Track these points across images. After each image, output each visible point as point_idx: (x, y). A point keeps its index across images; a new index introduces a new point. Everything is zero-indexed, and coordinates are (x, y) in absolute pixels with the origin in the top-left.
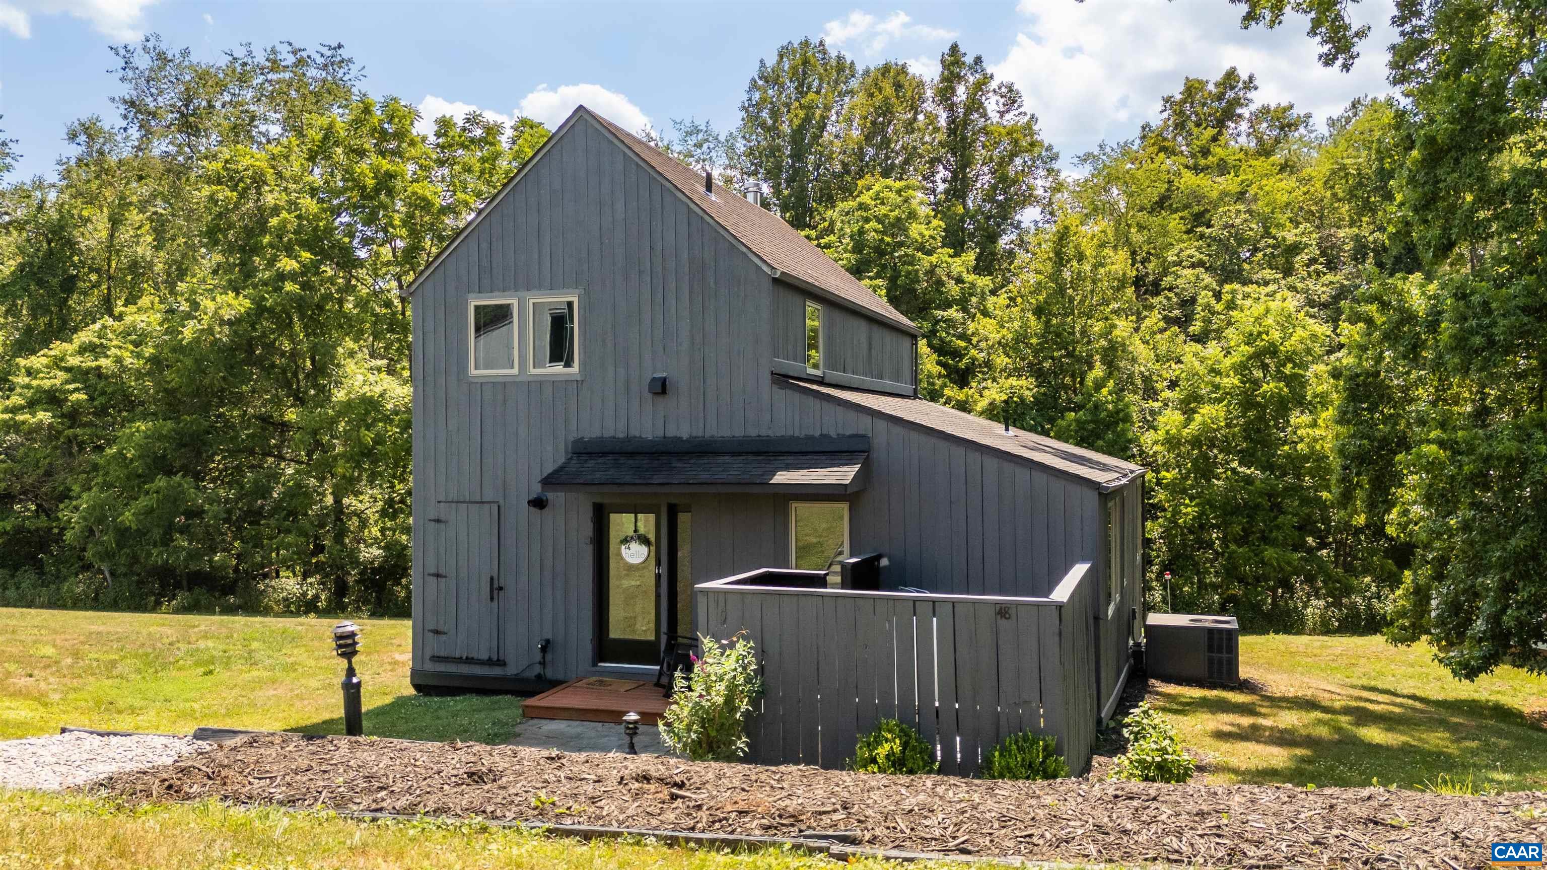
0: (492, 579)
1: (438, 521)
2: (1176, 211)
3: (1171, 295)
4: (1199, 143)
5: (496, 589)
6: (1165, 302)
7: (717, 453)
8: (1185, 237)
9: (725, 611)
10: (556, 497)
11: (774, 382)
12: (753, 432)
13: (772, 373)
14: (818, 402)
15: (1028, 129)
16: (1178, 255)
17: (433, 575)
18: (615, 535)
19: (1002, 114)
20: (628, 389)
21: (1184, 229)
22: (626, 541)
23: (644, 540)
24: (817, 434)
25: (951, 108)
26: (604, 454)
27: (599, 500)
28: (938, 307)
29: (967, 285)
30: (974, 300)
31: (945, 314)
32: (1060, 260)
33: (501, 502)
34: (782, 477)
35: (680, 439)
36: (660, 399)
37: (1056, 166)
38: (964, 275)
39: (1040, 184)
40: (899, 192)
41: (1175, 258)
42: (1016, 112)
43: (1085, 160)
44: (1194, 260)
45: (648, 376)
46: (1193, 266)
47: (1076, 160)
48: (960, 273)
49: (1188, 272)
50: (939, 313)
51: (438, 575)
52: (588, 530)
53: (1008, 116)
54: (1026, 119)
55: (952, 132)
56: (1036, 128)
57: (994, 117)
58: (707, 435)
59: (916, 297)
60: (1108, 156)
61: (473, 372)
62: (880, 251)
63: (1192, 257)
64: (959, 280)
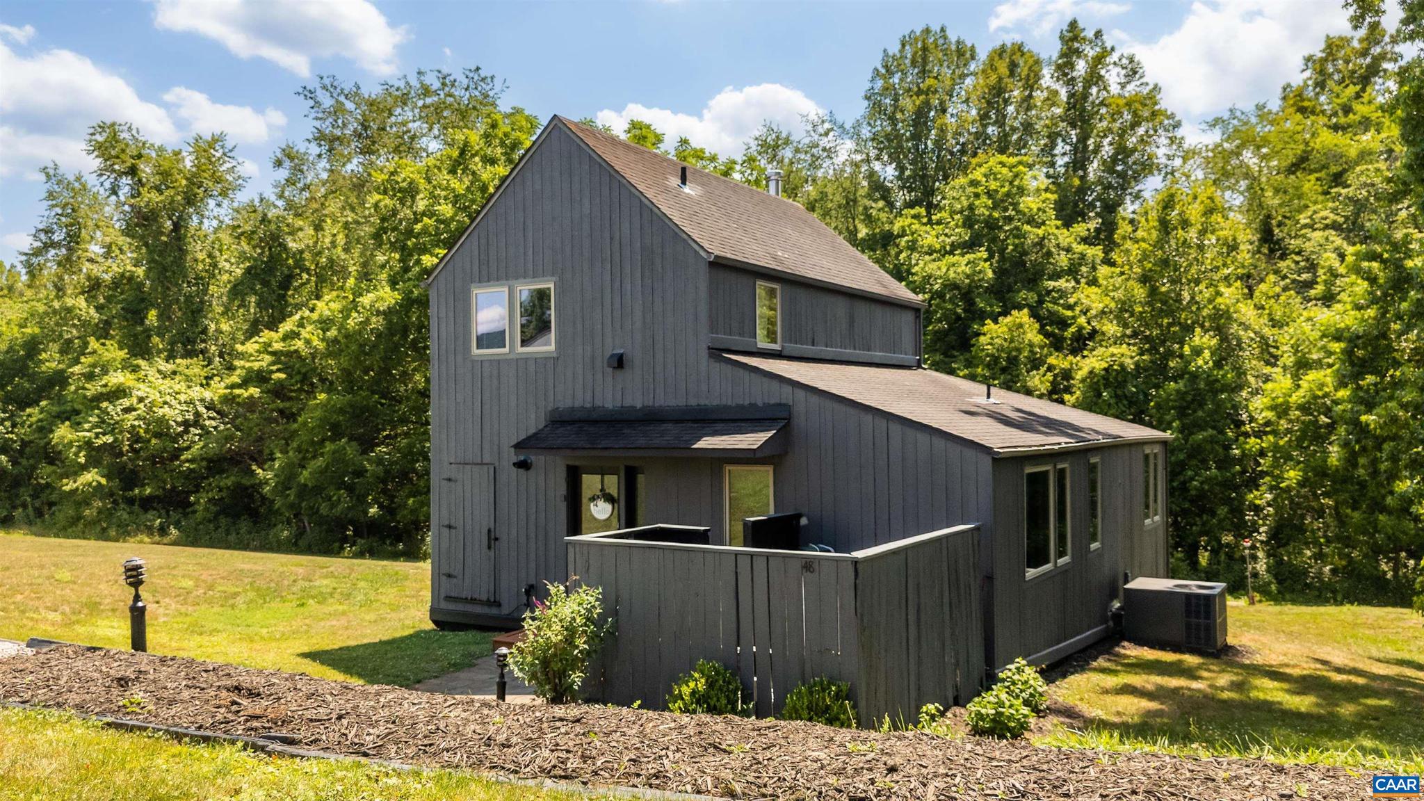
0: (489, 531)
1: (450, 480)
2: (1312, 172)
3: (1298, 258)
4: (1339, 101)
5: (493, 539)
6: (1293, 266)
7: (663, 421)
8: (1321, 198)
9: (588, 561)
10: (537, 459)
11: (711, 356)
12: (693, 402)
13: (709, 348)
14: (747, 373)
15: (1151, 97)
16: (1311, 217)
17: (446, 526)
18: (586, 493)
19: (1123, 86)
20: (593, 362)
21: (1320, 190)
22: (593, 499)
23: (609, 499)
24: (747, 403)
25: (1071, 82)
26: (572, 422)
27: (571, 463)
28: (1050, 278)
29: (1076, 256)
30: (1084, 269)
31: (1056, 284)
32: (1165, 227)
33: (497, 464)
34: (706, 443)
35: (633, 408)
36: (619, 373)
37: (1179, 133)
38: (1074, 245)
39: (1161, 151)
40: (1011, 167)
41: (1308, 221)
42: (1138, 83)
43: (1214, 126)
44: (1327, 221)
45: (608, 354)
46: (1326, 227)
47: (1204, 126)
48: (1070, 243)
49: (1318, 234)
50: (1051, 284)
51: (450, 527)
52: (562, 489)
53: (1130, 87)
54: (1146, 91)
55: (1071, 106)
56: (1158, 97)
57: (1114, 89)
58: (656, 405)
59: (1026, 270)
60: (1239, 120)
61: (476, 351)
62: (991, 225)
63: (1326, 218)
64: (1068, 250)
